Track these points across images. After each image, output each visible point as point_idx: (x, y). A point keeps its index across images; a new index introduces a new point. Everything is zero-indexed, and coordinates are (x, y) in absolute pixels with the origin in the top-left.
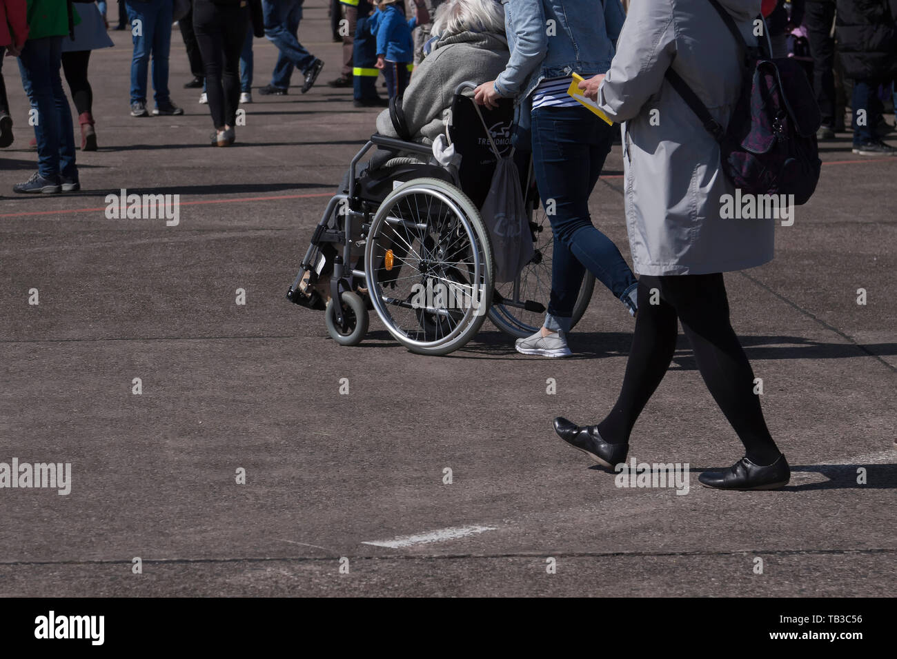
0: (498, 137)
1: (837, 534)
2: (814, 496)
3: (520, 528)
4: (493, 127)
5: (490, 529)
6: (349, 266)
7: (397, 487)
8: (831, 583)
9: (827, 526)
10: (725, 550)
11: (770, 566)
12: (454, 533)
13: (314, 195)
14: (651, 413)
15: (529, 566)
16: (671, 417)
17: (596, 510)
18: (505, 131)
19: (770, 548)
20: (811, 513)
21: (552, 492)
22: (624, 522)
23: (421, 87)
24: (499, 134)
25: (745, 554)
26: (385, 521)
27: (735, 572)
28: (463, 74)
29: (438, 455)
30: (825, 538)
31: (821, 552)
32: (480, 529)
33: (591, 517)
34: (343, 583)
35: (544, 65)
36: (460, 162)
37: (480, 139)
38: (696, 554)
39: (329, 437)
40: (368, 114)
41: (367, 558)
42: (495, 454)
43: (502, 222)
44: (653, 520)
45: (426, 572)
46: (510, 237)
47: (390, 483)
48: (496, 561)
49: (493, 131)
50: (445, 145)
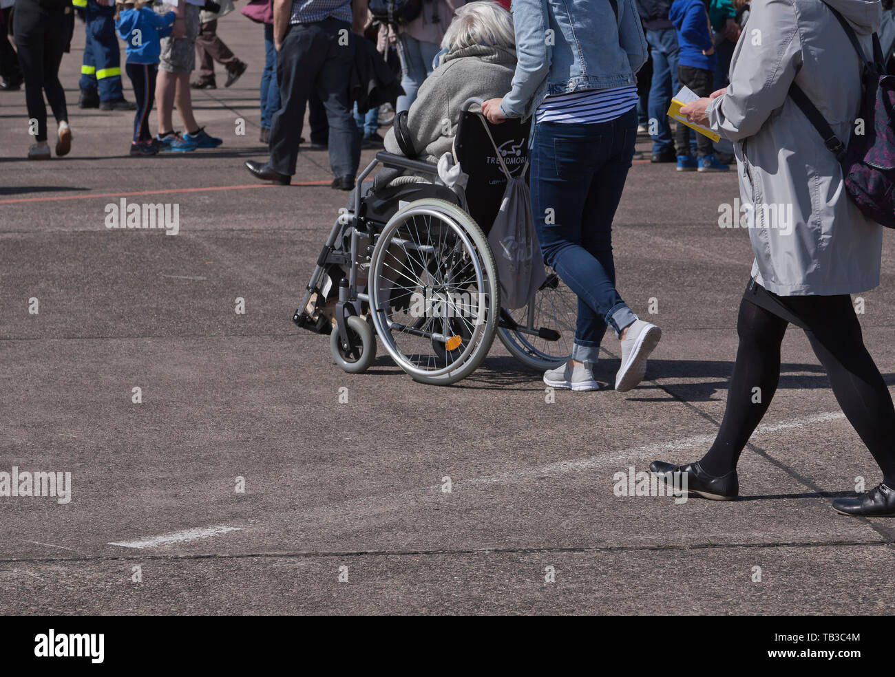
0: (508, 156)
1: (578, 532)
2: (555, 495)
3: (265, 528)
4: (504, 145)
5: (235, 529)
6: (356, 288)
7: (143, 488)
8: (571, 581)
9: (567, 524)
10: (469, 549)
11: (512, 564)
12: (200, 534)
13: (61, 198)
14: (395, 414)
15: (274, 565)
16: (414, 417)
17: (340, 510)
18: (516, 149)
19: (512, 546)
20: (552, 512)
21: (296, 493)
22: (367, 521)
23: (427, 103)
24: (509, 152)
25: (487, 552)
26: (131, 522)
27: (477, 570)
28: (471, 91)
29: (184, 456)
30: (566, 536)
31: (562, 550)
32: (225, 529)
33: (335, 517)
34: (89, 583)
35: (549, 81)
36: (466, 181)
37: (489, 158)
38: (438, 553)
39: (75, 439)
40: (114, 118)
41: (113, 559)
42: (240, 454)
43: (512, 245)
44: (396, 519)
45: (172, 572)
46: (520, 261)
47: (136, 484)
48: (241, 561)
49: (502, 149)
50: (451, 163)
